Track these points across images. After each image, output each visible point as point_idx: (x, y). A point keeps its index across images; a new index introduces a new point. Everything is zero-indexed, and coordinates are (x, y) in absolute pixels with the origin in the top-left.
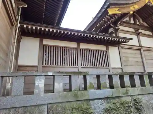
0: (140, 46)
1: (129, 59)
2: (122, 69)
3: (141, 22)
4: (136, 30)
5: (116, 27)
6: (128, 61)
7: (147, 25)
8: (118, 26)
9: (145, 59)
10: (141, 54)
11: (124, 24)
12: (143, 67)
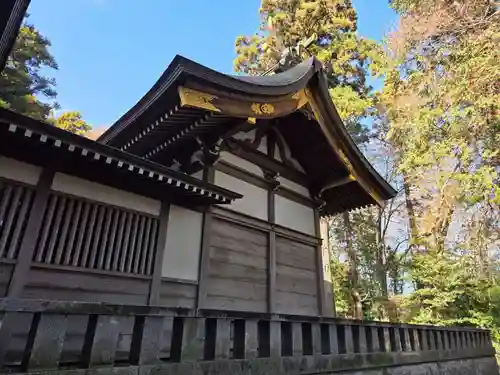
0: (270, 222)
1: (231, 257)
2: (198, 287)
3: (288, 154)
4: (268, 174)
5: (210, 152)
6: (225, 262)
7: (300, 169)
8: (217, 148)
9: (277, 263)
10: (268, 246)
11: (237, 149)
12: (265, 286)
